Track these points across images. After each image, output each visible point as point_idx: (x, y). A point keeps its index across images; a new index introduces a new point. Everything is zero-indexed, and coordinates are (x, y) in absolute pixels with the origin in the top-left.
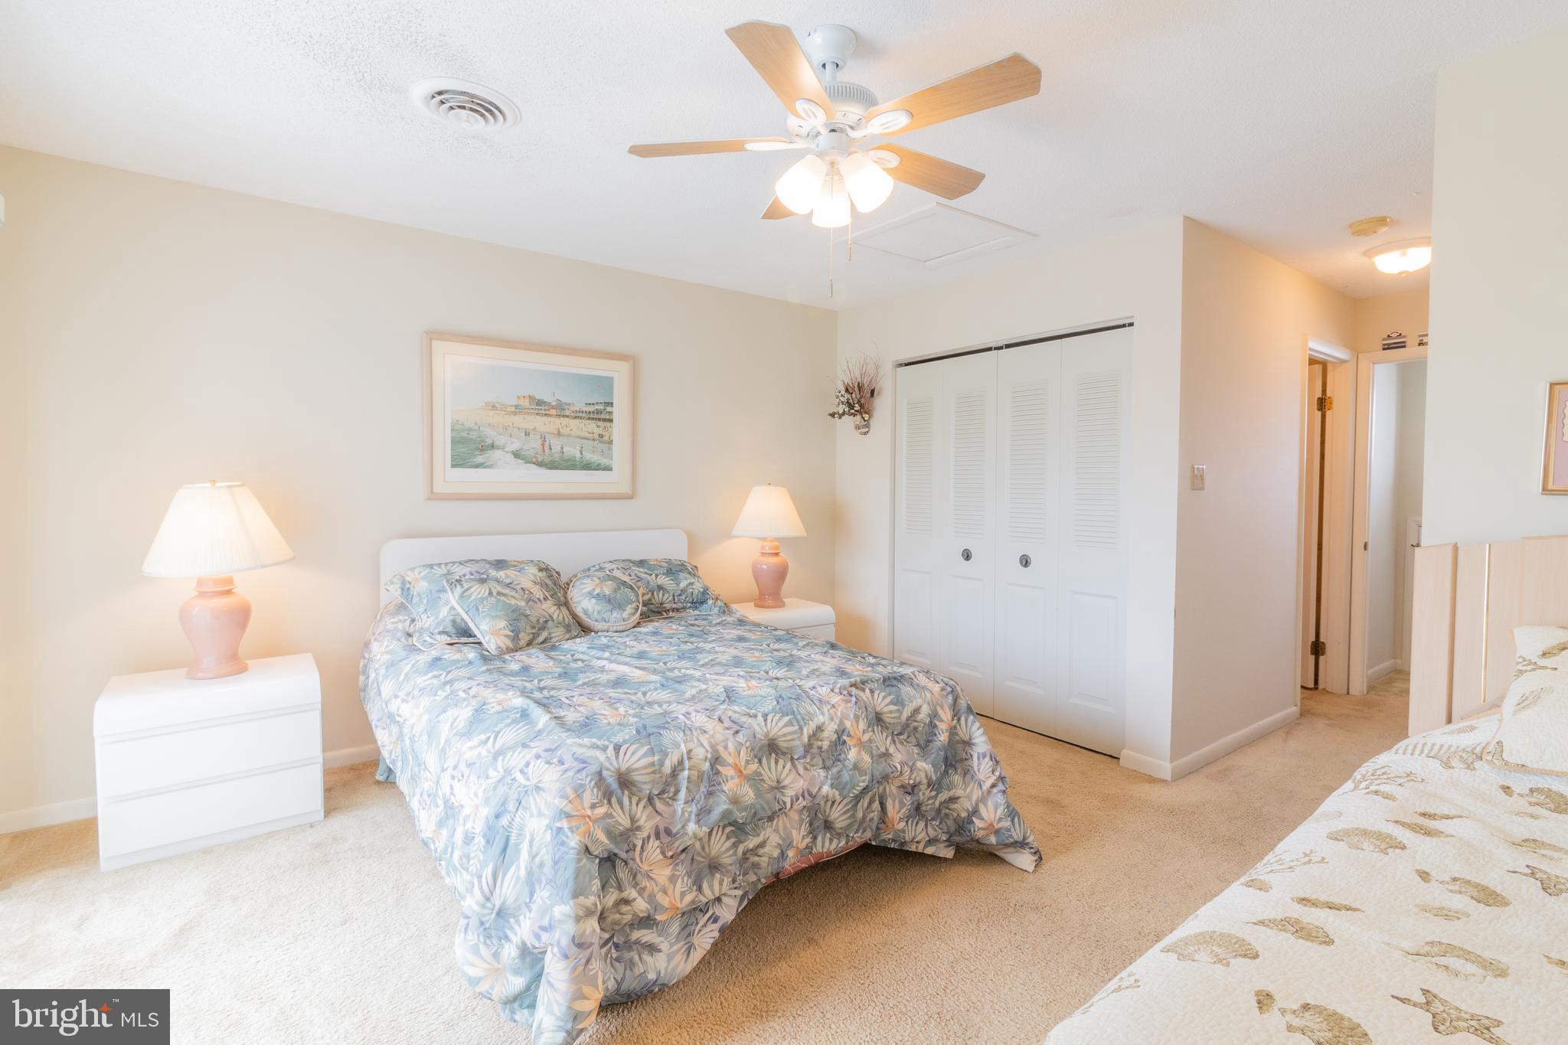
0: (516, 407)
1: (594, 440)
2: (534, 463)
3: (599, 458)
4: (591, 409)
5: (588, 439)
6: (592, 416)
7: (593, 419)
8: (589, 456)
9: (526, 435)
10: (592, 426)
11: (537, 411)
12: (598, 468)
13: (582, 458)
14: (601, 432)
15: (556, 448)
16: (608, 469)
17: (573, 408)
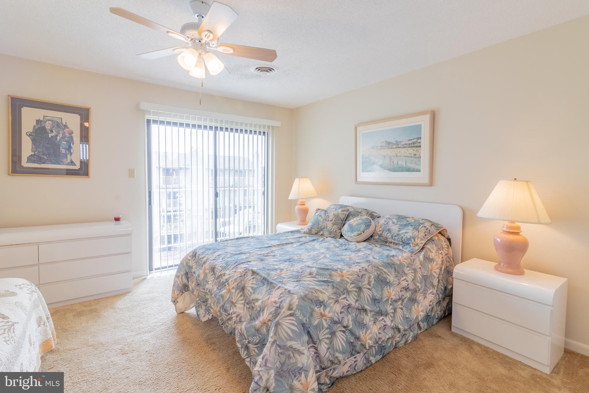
0: (381, 146)
1: (411, 157)
2: (387, 169)
3: (414, 165)
4: (410, 142)
5: (409, 157)
6: (411, 146)
7: (411, 147)
8: (409, 165)
9: (384, 158)
10: (411, 151)
11: (388, 147)
12: (414, 170)
13: (406, 166)
14: (415, 153)
15: (395, 162)
16: (419, 171)
17: (402, 143)
